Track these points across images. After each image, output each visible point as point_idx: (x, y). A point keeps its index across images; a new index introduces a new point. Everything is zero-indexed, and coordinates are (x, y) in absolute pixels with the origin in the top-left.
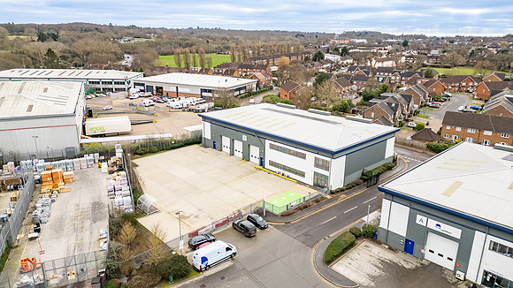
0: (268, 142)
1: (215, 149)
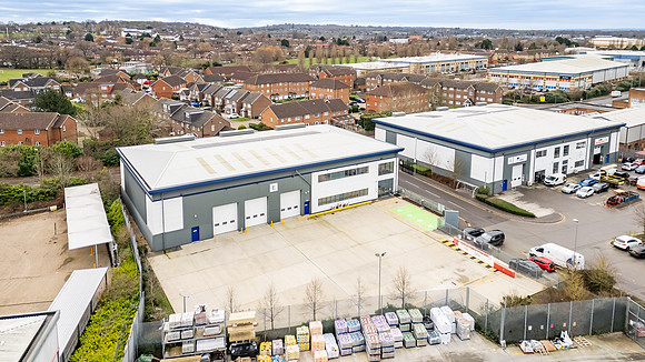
0: (315, 176)
1: (198, 239)
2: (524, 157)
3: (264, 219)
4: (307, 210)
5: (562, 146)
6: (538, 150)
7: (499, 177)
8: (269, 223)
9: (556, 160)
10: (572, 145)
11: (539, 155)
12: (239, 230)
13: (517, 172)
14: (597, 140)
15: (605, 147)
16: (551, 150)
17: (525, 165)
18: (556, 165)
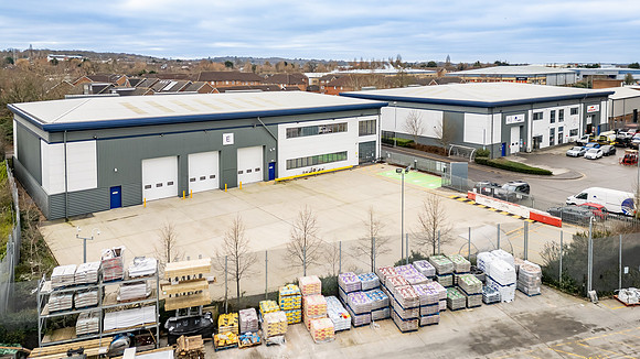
1: (120, 206)
2: (521, 117)
3: (215, 183)
4: (272, 174)
5: (557, 109)
6: (535, 111)
7: (498, 140)
8: (222, 188)
9: (552, 126)
10: (567, 109)
11: (536, 117)
12: (180, 195)
13: (515, 134)
14: (589, 107)
15: (596, 116)
16: (546, 112)
17: (523, 127)
18: (553, 131)
